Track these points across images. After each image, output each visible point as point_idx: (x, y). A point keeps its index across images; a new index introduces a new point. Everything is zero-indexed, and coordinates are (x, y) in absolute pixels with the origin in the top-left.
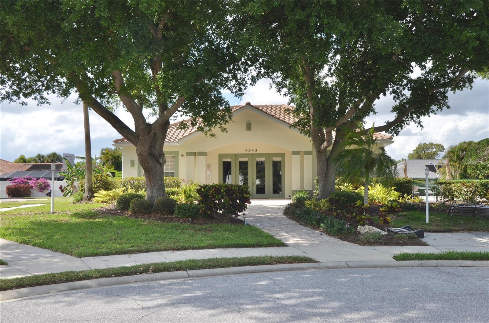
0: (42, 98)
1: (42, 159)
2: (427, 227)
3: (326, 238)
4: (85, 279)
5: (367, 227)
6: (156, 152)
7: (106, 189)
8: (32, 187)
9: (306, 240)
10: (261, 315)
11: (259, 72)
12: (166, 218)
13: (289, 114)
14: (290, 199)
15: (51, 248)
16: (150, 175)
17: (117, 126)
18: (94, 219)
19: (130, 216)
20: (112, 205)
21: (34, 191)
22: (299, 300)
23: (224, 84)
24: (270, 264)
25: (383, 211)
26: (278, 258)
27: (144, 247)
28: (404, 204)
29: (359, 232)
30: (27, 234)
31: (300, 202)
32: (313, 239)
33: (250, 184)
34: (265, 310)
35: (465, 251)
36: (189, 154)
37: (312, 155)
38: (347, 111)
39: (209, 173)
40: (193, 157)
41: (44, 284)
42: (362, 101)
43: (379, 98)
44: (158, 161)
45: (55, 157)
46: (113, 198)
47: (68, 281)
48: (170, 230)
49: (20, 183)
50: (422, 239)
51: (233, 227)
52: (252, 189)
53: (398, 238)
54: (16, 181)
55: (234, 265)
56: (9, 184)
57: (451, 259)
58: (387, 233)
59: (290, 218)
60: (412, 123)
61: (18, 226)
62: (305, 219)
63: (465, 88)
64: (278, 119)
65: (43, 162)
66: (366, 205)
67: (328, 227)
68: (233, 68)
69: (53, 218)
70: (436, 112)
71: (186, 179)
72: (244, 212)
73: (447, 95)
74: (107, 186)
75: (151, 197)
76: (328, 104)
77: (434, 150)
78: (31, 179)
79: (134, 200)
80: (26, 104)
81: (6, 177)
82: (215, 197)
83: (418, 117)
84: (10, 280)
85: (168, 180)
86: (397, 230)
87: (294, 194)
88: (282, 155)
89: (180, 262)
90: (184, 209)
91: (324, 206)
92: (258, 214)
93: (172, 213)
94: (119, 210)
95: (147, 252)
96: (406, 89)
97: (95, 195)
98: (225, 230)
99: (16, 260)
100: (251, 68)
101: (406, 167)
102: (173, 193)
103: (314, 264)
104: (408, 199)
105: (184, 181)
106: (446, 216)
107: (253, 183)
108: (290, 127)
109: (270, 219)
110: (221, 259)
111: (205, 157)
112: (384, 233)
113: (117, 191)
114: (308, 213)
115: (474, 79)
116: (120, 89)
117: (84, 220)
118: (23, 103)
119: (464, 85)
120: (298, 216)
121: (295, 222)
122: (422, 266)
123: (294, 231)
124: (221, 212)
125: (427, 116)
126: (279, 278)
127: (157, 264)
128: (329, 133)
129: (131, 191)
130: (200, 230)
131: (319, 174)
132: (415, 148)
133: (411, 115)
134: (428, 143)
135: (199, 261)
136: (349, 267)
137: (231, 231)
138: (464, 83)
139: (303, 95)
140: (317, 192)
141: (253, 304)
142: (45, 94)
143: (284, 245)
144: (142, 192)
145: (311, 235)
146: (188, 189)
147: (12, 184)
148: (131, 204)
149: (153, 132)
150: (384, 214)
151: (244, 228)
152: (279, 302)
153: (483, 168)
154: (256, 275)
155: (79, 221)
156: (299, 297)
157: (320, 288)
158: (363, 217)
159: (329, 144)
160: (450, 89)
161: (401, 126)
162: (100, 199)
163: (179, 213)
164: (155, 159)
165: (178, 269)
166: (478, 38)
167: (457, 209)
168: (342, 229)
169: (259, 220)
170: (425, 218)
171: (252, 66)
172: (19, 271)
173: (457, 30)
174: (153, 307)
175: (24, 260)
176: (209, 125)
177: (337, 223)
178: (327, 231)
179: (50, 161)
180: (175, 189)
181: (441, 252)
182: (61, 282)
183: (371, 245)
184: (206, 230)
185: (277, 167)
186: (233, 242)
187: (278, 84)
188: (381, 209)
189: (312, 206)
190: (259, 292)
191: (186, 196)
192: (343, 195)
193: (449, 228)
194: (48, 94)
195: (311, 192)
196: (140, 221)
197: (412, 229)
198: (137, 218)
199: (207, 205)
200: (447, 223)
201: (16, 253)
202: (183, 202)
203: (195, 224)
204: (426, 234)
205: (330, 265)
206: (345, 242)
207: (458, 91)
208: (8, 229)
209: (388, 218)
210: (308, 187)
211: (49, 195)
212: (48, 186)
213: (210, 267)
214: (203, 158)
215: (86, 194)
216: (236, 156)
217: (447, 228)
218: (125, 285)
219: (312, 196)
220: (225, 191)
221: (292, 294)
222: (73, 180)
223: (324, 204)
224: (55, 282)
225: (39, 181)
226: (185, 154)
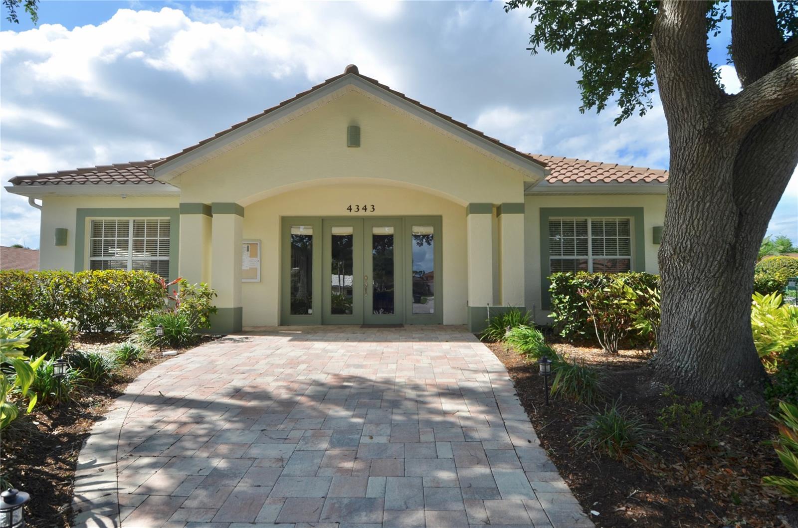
37: (522, 215)
39: (255, 262)
40: (200, 218)
88: (436, 221)
111: (233, 216)
214: (231, 218)
216: (324, 222)
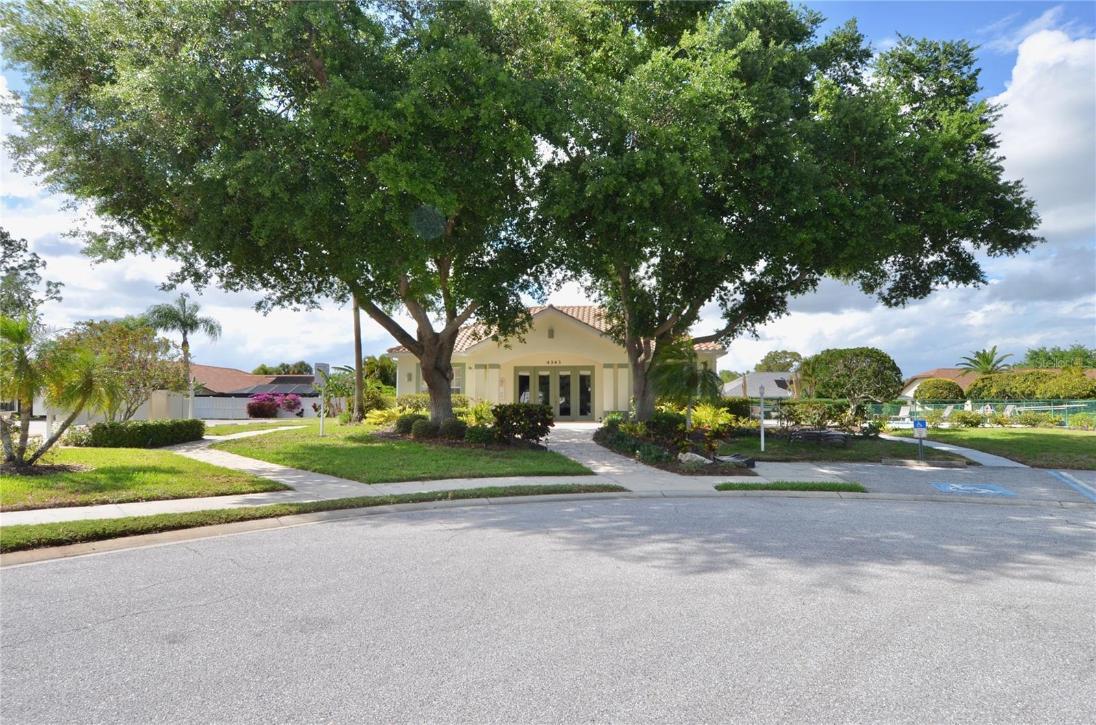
0: (312, 302)
1: (286, 370)
2: (761, 456)
3: (642, 467)
4: (382, 505)
5: (689, 454)
6: (442, 364)
7: (379, 408)
8: (279, 405)
9: (619, 468)
10: (570, 536)
11: (566, 275)
12: (455, 443)
13: (599, 320)
14: (601, 422)
15: (334, 474)
16: (435, 392)
17: (398, 334)
18: (373, 443)
19: (413, 439)
20: (391, 427)
21: (282, 411)
22: (608, 525)
23: (524, 287)
24: (578, 492)
25: (709, 437)
26: (586, 486)
27: (437, 474)
28: (738, 429)
29: (680, 461)
30: (303, 459)
31: (613, 425)
32: (626, 468)
33: (552, 403)
34: (573, 532)
35: (796, 481)
36: (477, 367)
37: (627, 369)
38: (668, 318)
39: (502, 390)
40: (484, 370)
41: (341, 508)
42: (685, 308)
43: (704, 305)
44: (445, 376)
45: (303, 367)
46: (388, 419)
47: (365, 505)
48: (463, 457)
49: (264, 400)
50: (752, 469)
51: (535, 454)
52: (556, 410)
53: (724, 467)
54: (260, 397)
55: (538, 493)
56: (250, 400)
57: (779, 489)
58: (711, 462)
59: (601, 445)
60: (746, 332)
61: (290, 449)
62: (618, 445)
63: (807, 292)
64: (587, 324)
65: (288, 373)
66: (689, 429)
67: (644, 455)
68: (536, 270)
69: (324, 442)
70: (774, 320)
71: (474, 397)
72: (546, 437)
73: (786, 300)
74: (380, 405)
75: (435, 419)
76: (645, 310)
77: (788, 360)
78: (277, 395)
79: (417, 422)
80: (299, 310)
81: (246, 392)
82: (512, 419)
83: (753, 325)
84: (306, 504)
85: (454, 398)
86: (724, 458)
87: (605, 416)
88: (592, 368)
89: (480, 489)
90: (475, 433)
91: (641, 430)
92: (563, 439)
93: (462, 437)
94: (399, 433)
95: (441, 479)
96: (738, 292)
97: (367, 415)
98: (525, 457)
99: (301, 485)
100: (556, 270)
101: (745, 383)
102: (461, 414)
103: (626, 494)
104: (743, 423)
105: (472, 399)
106: (786, 444)
107: (556, 403)
108: (601, 335)
109: (576, 445)
110: (524, 487)
111: (497, 370)
112: (708, 461)
113: (393, 410)
114: (621, 438)
115: (818, 282)
116: (406, 294)
117: (361, 444)
118: (295, 310)
119: (806, 289)
120: (610, 442)
121: (606, 449)
122: (745, 496)
123: (605, 459)
124: (519, 436)
125: (763, 324)
126: (588, 506)
127: (455, 491)
128: (647, 343)
129: (409, 411)
130: (497, 457)
131: (635, 392)
132: (763, 358)
133: (745, 322)
134: (780, 351)
135: (501, 488)
136: (665, 496)
137: (531, 458)
138: (806, 285)
139: (616, 298)
140: (633, 413)
141: (561, 527)
142: (315, 297)
143: (593, 474)
144: (423, 412)
145: (625, 463)
146: (479, 408)
147: (254, 401)
148: (413, 427)
149: (440, 342)
150: (709, 439)
151: (547, 455)
152: (587, 525)
153: (836, 386)
154: (563, 503)
155: (355, 445)
156: (608, 522)
157: (631, 515)
158: (685, 443)
159: (647, 357)
160: (789, 292)
161: (733, 336)
162: (372, 421)
163: (471, 437)
164: (442, 373)
165: (478, 497)
166: (814, 240)
167: (799, 435)
168: (660, 457)
169: (563, 446)
170: (760, 446)
171: (556, 268)
172: (311, 496)
173: (790, 231)
174: (461, 529)
175: (309, 485)
176: (505, 334)
177: (654, 450)
178: (643, 459)
179: (296, 372)
180: (464, 409)
181: (768, 482)
182: (359, 506)
183: (692, 475)
184: (502, 457)
185: (585, 382)
186: (536, 470)
187: (587, 289)
188: (706, 434)
189: (627, 430)
190: (567, 518)
191: (477, 418)
192: (664, 418)
193: (788, 456)
194: (319, 297)
195: (626, 414)
196: (425, 446)
197: (743, 458)
198: (421, 442)
199: (504, 427)
200: (786, 451)
201: (299, 478)
202: (474, 425)
203: (490, 450)
204: (757, 463)
205: (644, 494)
206: (663, 472)
207: (799, 295)
208: (279, 453)
209: (714, 445)
210: (622, 407)
211: (300, 415)
212: (299, 403)
213: (512, 495)
214: (496, 371)
215: (356, 414)
216: (535, 369)
217: (784, 456)
218: (425, 511)
219: (627, 418)
220: (525, 412)
221: (601, 520)
222: (330, 397)
223: (641, 428)
224: (352, 507)
225: (287, 397)
226: (473, 367)
